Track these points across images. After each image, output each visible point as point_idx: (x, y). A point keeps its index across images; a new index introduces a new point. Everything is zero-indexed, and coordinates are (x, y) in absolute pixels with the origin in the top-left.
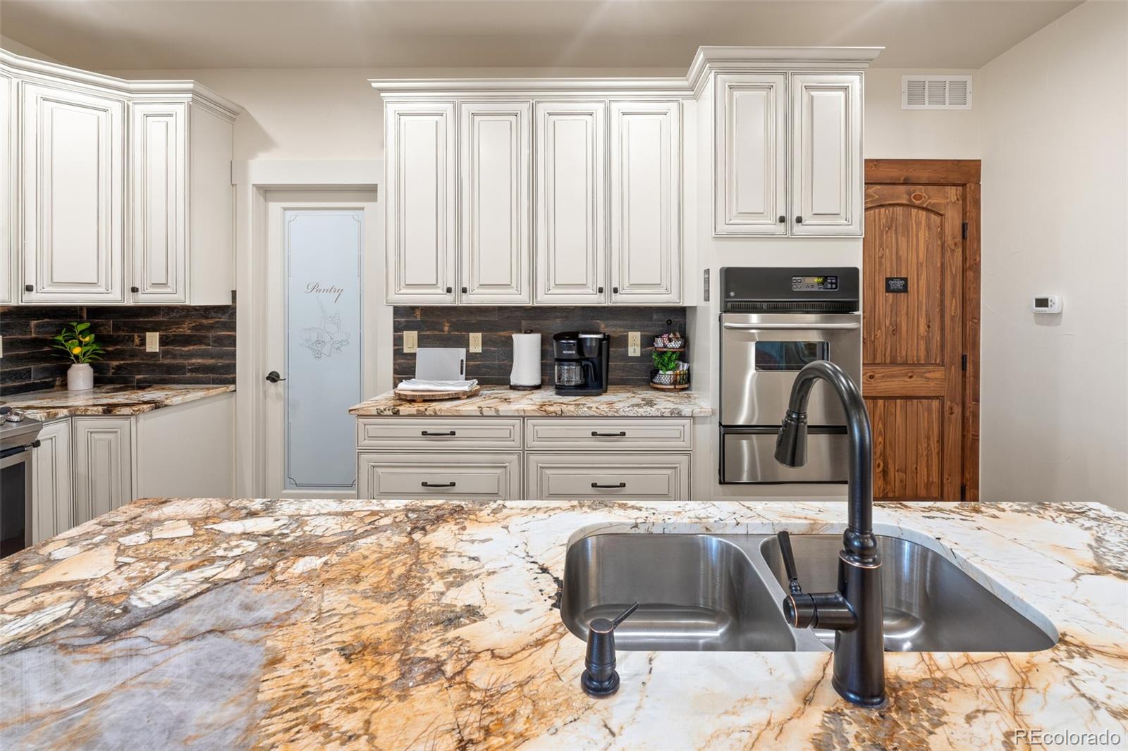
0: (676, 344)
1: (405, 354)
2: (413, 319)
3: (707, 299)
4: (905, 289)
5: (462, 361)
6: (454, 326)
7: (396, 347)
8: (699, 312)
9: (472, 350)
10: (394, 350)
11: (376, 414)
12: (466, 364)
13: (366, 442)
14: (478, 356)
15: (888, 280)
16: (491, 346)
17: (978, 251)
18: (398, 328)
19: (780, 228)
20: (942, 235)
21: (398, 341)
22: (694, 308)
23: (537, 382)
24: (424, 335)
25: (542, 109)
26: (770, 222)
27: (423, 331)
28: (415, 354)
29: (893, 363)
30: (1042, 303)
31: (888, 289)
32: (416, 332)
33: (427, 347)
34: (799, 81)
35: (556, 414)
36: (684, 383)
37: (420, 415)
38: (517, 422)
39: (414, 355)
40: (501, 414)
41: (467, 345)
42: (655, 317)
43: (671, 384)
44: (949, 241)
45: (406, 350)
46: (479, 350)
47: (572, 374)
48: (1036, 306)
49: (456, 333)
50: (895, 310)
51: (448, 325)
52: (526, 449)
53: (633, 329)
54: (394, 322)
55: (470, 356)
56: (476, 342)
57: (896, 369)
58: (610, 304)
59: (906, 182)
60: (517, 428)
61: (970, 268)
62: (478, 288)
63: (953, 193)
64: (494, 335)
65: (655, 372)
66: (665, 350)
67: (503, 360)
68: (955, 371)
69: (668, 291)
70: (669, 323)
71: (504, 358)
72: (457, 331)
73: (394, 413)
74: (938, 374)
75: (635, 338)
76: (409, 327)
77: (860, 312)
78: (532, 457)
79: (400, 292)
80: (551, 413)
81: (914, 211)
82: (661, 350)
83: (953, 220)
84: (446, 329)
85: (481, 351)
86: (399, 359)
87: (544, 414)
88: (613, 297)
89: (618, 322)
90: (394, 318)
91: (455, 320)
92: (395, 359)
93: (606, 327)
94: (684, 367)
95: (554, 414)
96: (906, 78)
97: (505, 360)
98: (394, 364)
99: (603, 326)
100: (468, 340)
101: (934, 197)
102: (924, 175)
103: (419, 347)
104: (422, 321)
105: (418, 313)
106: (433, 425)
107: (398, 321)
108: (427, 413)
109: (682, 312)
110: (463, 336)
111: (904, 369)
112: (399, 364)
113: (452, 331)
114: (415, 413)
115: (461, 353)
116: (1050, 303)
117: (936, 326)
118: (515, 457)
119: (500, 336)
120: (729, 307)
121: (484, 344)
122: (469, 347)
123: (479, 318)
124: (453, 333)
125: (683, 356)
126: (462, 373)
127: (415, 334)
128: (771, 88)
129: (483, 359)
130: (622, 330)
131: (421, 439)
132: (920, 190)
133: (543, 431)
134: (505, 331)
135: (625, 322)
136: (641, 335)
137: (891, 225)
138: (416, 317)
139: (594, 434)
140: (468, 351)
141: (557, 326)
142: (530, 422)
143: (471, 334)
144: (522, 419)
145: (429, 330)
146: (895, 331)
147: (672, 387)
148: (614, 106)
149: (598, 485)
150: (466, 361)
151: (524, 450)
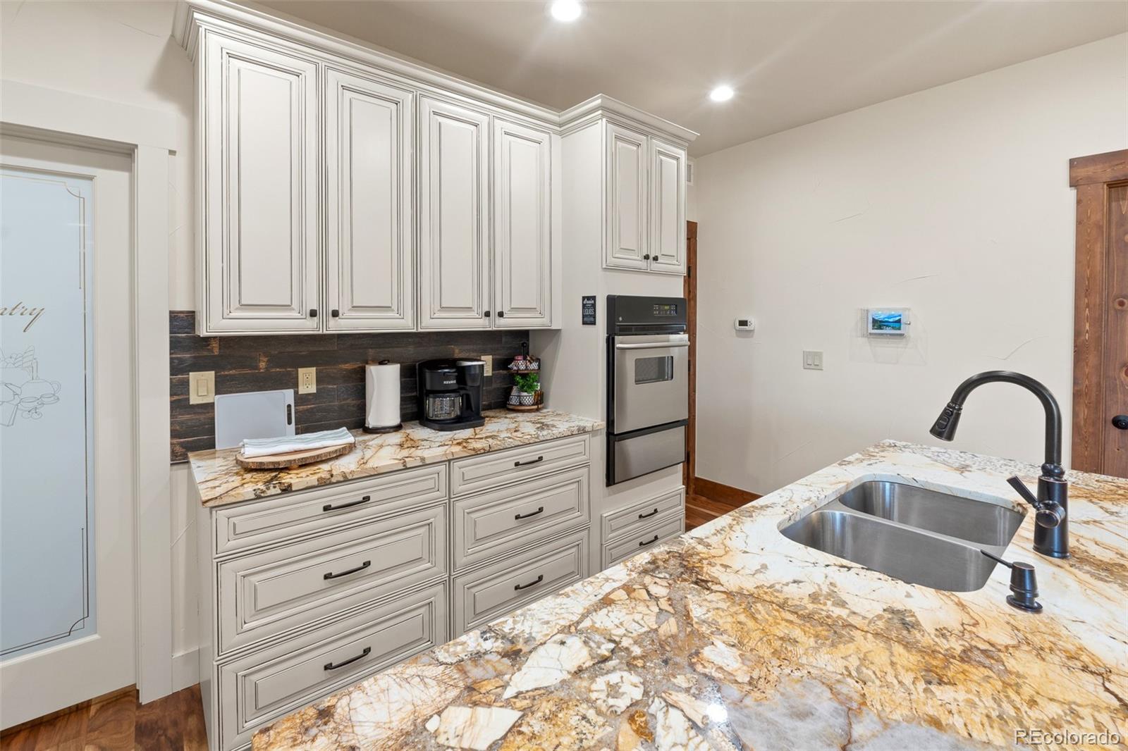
0: (534, 366)
1: (193, 405)
2: (206, 353)
3: (591, 323)
5: (289, 406)
6: (273, 361)
7: (176, 398)
8: (565, 335)
9: (303, 390)
10: (172, 402)
11: (253, 497)
12: (296, 410)
13: (233, 543)
14: (310, 397)
16: (329, 384)
18: (178, 369)
19: (643, 264)
21: (179, 389)
23: (397, 420)
24: (227, 375)
26: (636, 258)
27: (224, 369)
28: (212, 405)
30: (743, 323)
32: (213, 372)
33: (231, 392)
35: (484, 450)
37: (324, 483)
38: (442, 468)
39: (210, 407)
40: (427, 462)
41: (295, 385)
42: (504, 339)
43: (533, 405)
45: (194, 400)
46: (312, 389)
48: (740, 325)
49: (278, 369)
51: (266, 359)
52: (452, 496)
53: (485, 353)
54: (172, 360)
55: (300, 399)
56: (308, 380)
58: (494, 329)
60: (443, 475)
61: (692, 298)
62: (349, 310)
64: (332, 370)
65: (509, 394)
66: (526, 372)
67: (344, 400)
69: (542, 315)
70: (524, 345)
71: (346, 396)
72: (280, 367)
73: (283, 490)
75: (487, 362)
76: (199, 366)
78: (458, 504)
79: (232, 315)
80: (479, 450)
82: (523, 372)
84: (262, 365)
85: (315, 392)
86: (180, 414)
87: (473, 453)
88: (497, 322)
89: (472, 347)
90: (171, 354)
91: (276, 352)
92: (172, 416)
93: (460, 353)
94: (538, 387)
95: (482, 451)
97: (348, 399)
98: (172, 424)
99: (457, 351)
100: (297, 378)
103: (216, 394)
104: (220, 356)
105: (215, 345)
106: (337, 495)
107: (177, 358)
108: (334, 480)
110: (289, 373)
112: (181, 423)
113: (273, 367)
114: (316, 483)
115: (288, 396)
116: (749, 323)
118: (442, 508)
119: (341, 369)
120: (617, 330)
121: (319, 381)
122: (298, 388)
123: (311, 349)
124: (274, 370)
125: (540, 374)
126: (290, 423)
127: (210, 375)
128: (639, 145)
129: (317, 401)
130: (475, 354)
131: (321, 517)
133: (470, 472)
134: (346, 364)
135: (478, 347)
136: (493, 359)
138: (211, 350)
139: (517, 464)
140: (296, 393)
141: (413, 353)
142: (457, 464)
143: (300, 370)
144: (447, 463)
145: (235, 369)
147: (536, 407)
148: (498, 123)
149: (521, 516)
150: (295, 406)
151: (450, 498)
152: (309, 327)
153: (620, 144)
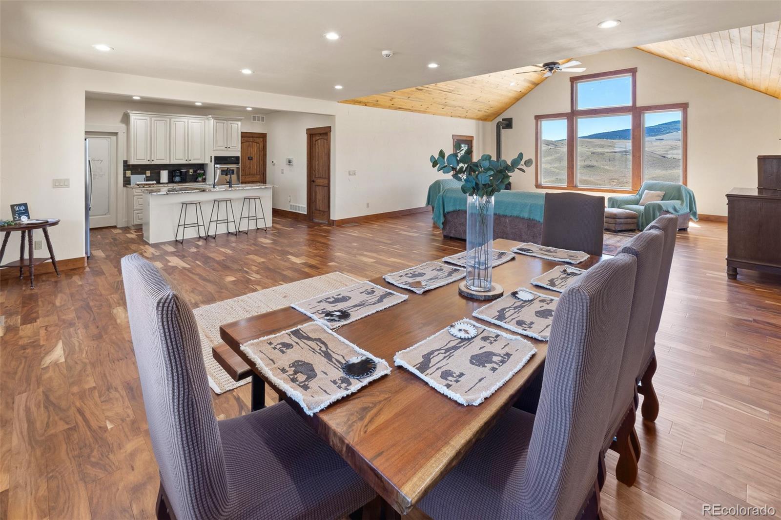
0: (202, 172)
3: (211, 162)
4: (252, 159)
8: (208, 165)
9: (147, 175)
10: (123, 176)
14: (149, 177)
15: (249, 157)
16: (153, 173)
17: (266, 152)
18: (125, 170)
19: (225, 149)
20: (259, 148)
21: (125, 174)
22: (207, 164)
23: (167, 182)
24: (133, 172)
25: (172, 120)
26: (223, 148)
29: (250, 175)
31: (249, 159)
33: (134, 175)
34: (230, 122)
36: (204, 180)
39: (130, 177)
41: (146, 174)
42: (196, 166)
44: (261, 149)
45: (127, 176)
46: (149, 175)
47: (178, 179)
48: (272, 163)
49: (143, 171)
50: (250, 164)
51: (140, 169)
53: (191, 169)
55: (147, 177)
56: (148, 173)
57: (250, 176)
59: (252, 137)
61: (265, 155)
62: (156, 160)
63: (261, 139)
64: (153, 171)
65: (197, 178)
66: (200, 173)
68: (262, 176)
69: (202, 160)
70: (201, 167)
74: (259, 177)
75: (191, 171)
76: (128, 170)
77: (240, 164)
79: (135, 161)
81: (254, 143)
83: (261, 145)
86: (125, 178)
88: (189, 162)
89: (187, 167)
90: (123, 168)
91: (142, 168)
92: (123, 178)
94: (204, 177)
96: (252, 115)
97: (157, 177)
98: (123, 180)
101: (258, 140)
102: (256, 136)
103: (131, 175)
104: (132, 168)
105: (132, 166)
109: (203, 165)
110: (145, 172)
111: (251, 176)
112: (125, 180)
115: (144, 175)
116: (274, 162)
117: (258, 167)
119: (155, 171)
120: (216, 163)
121: (151, 174)
123: (149, 167)
124: (141, 171)
125: (204, 174)
126: (145, 179)
127: (130, 171)
128: (224, 123)
130: (188, 169)
132: (255, 139)
135: (189, 167)
136: (193, 170)
137: (249, 146)
138: (130, 167)
141: (171, 169)
143: (147, 171)
145: (134, 170)
146: (250, 168)
147: (201, 181)
148: (190, 121)
152: (148, 163)
153: (218, 124)
